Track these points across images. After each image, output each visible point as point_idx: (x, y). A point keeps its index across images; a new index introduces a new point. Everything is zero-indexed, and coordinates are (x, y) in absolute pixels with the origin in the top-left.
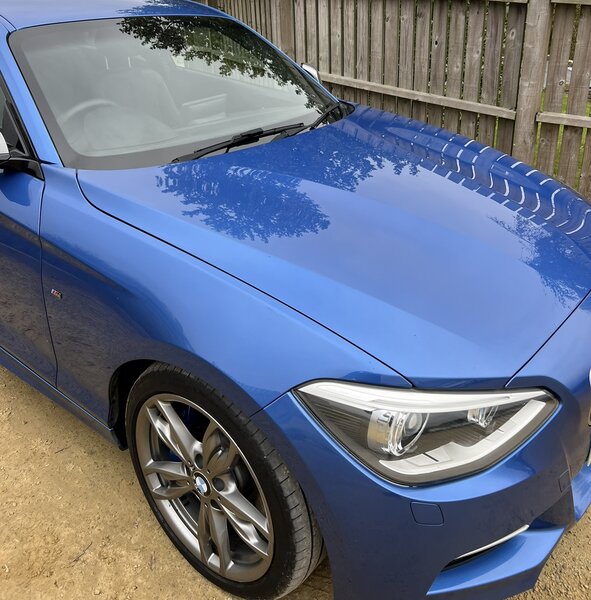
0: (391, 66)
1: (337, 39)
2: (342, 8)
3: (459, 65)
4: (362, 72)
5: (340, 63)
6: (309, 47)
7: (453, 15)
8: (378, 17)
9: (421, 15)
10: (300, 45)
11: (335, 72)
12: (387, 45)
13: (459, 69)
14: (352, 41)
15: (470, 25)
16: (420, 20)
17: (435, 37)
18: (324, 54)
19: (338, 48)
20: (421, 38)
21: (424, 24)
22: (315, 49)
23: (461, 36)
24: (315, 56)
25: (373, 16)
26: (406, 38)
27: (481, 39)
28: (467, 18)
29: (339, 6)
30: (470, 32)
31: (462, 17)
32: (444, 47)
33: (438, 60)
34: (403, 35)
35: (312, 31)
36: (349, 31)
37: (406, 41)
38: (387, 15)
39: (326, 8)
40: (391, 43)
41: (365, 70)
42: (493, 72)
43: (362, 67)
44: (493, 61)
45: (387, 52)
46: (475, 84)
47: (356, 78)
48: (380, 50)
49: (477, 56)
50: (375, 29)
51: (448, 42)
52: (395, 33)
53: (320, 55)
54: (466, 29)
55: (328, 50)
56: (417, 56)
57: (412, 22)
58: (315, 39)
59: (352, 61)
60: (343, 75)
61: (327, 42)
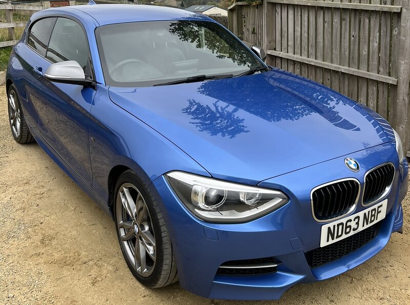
0: (328, 50)
1: (298, 34)
2: (301, 16)
3: (366, 50)
4: (312, 54)
5: (299, 48)
6: (283, 39)
7: (362, 20)
8: (320, 20)
9: (344, 20)
10: (278, 37)
11: (297, 54)
12: (326, 37)
13: (367, 52)
14: (306, 35)
15: (372, 25)
16: (343, 22)
17: (353, 33)
18: (291, 43)
19: (299, 39)
20: (344, 33)
21: (346, 24)
22: (286, 40)
23: (367, 32)
24: (286, 44)
25: (318, 20)
26: (336, 33)
27: (378, 34)
28: (370, 21)
29: (300, 14)
30: (372, 30)
31: (367, 21)
32: (357, 38)
33: (354, 47)
34: (334, 32)
35: (285, 29)
36: (305, 29)
37: (336, 35)
38: (326, 20)
39: (293, 16)
40: (328, 37)
41: (314, 53)
42: (386, 54)
43: (312, 51)
44: (386, 48)
45: (326, 42)
46: (375, 62)
47: (308, 57)
48: (322, 41)
49: (376, 45)
50: (319, 28)
51: (359, 36)
52: (330, 30)
53: (289, 43)
54: (369, 28)
55: (293, 40)
56: (343, 44)
57: (339, 23)
58: (286, 34)
59: (306, 47)
60: (301, 56)
61: (293, 36)
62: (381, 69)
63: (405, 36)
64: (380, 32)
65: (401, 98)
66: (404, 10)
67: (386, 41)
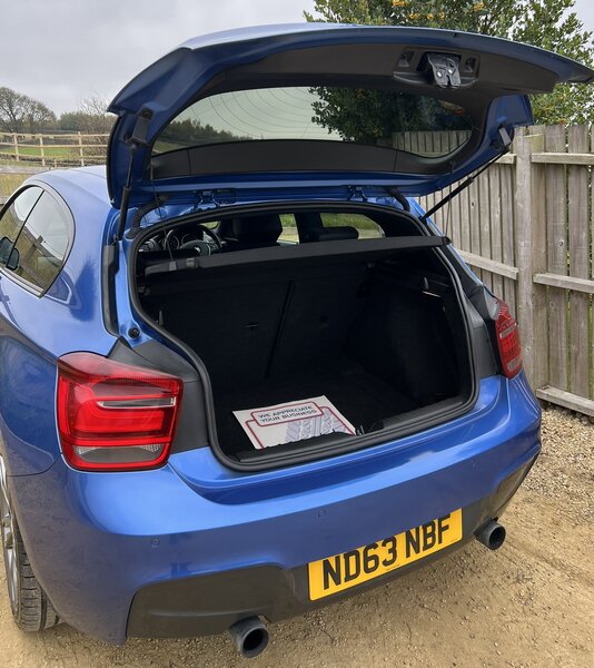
62: (505, 256)
63: (522, 202)
64: (500, 196)
65: (524, 301)
66: (519, 160)
67: (507, 210)
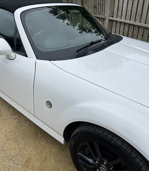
1: (129, 9)
4: (137, 20)
5: (129, 16)
6: (119, 11)
10: (116, 10)
11: (127, 19)
14: (135, 10)
18: (124, 13)
19: (130, 11)
22: (121, 12)
24: (120, 14)
35: (121, 5)
36: (135, 6)
41: (139, 19)
43: (138, 18)
47: (135, 21)
48: (146, 13)
53: (122, 14)
55: (126, 12)
58: (121, 9)
59: (134, 16)
60: (130, 20)
61: (126, 10)
